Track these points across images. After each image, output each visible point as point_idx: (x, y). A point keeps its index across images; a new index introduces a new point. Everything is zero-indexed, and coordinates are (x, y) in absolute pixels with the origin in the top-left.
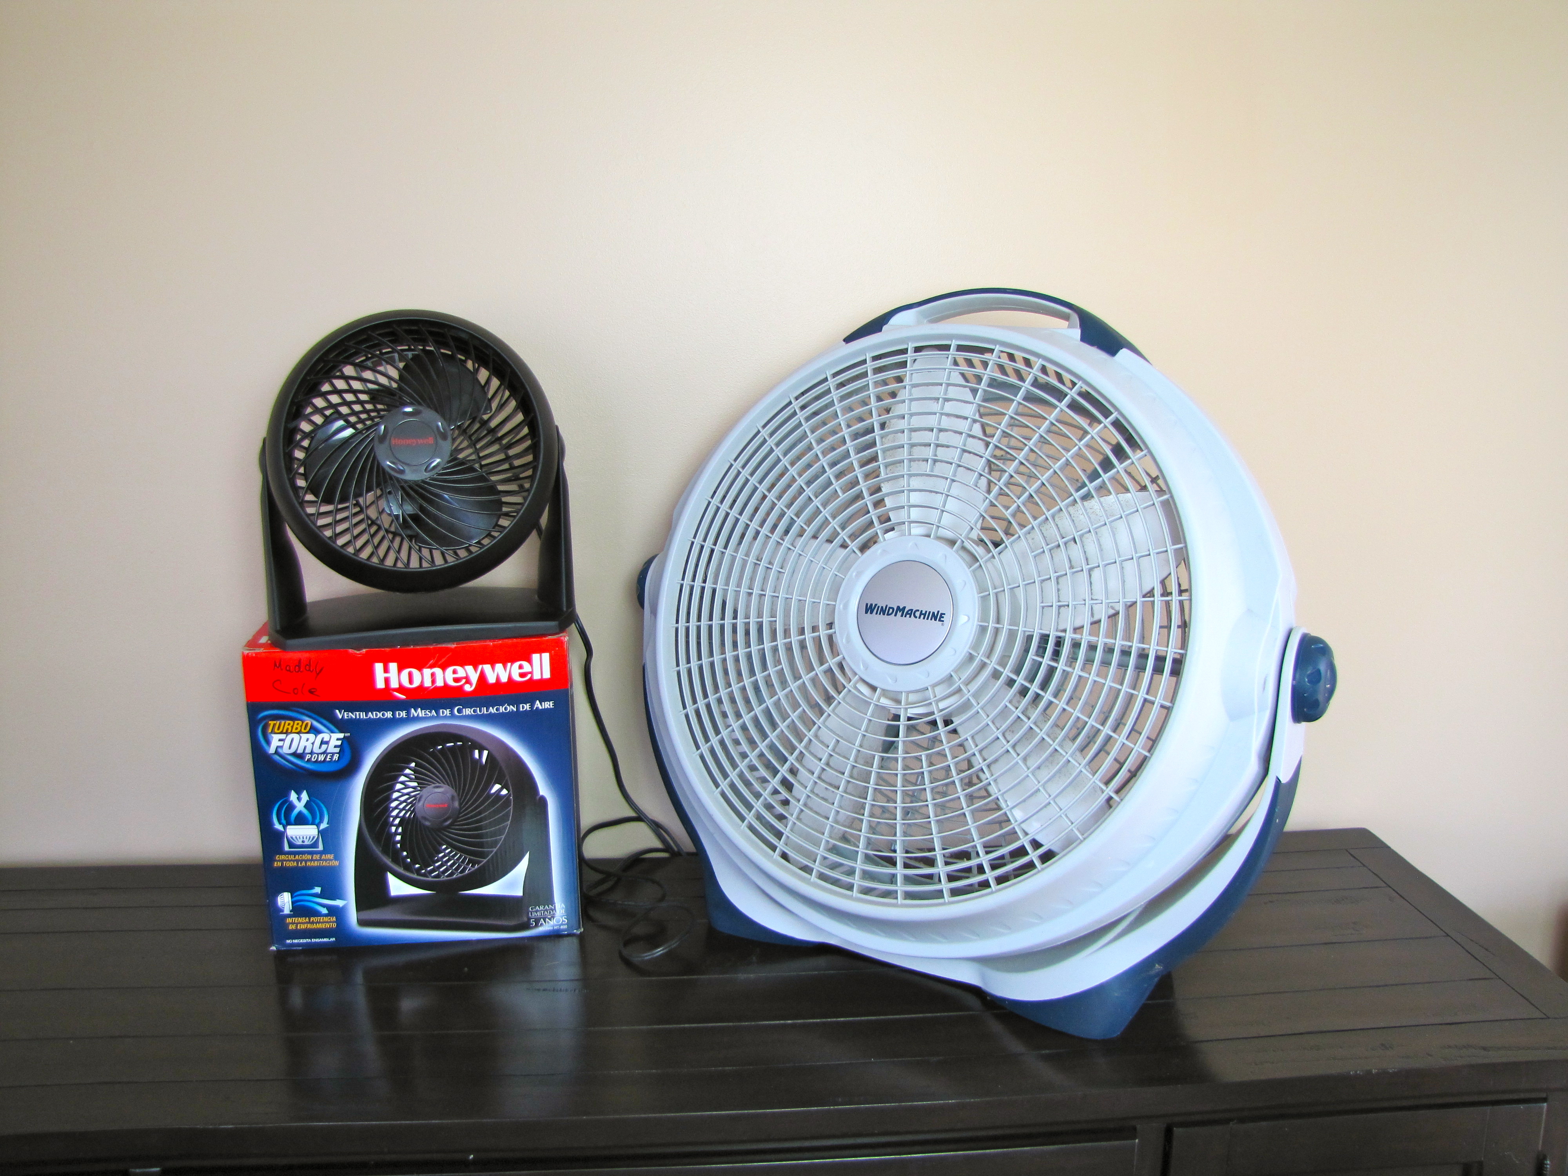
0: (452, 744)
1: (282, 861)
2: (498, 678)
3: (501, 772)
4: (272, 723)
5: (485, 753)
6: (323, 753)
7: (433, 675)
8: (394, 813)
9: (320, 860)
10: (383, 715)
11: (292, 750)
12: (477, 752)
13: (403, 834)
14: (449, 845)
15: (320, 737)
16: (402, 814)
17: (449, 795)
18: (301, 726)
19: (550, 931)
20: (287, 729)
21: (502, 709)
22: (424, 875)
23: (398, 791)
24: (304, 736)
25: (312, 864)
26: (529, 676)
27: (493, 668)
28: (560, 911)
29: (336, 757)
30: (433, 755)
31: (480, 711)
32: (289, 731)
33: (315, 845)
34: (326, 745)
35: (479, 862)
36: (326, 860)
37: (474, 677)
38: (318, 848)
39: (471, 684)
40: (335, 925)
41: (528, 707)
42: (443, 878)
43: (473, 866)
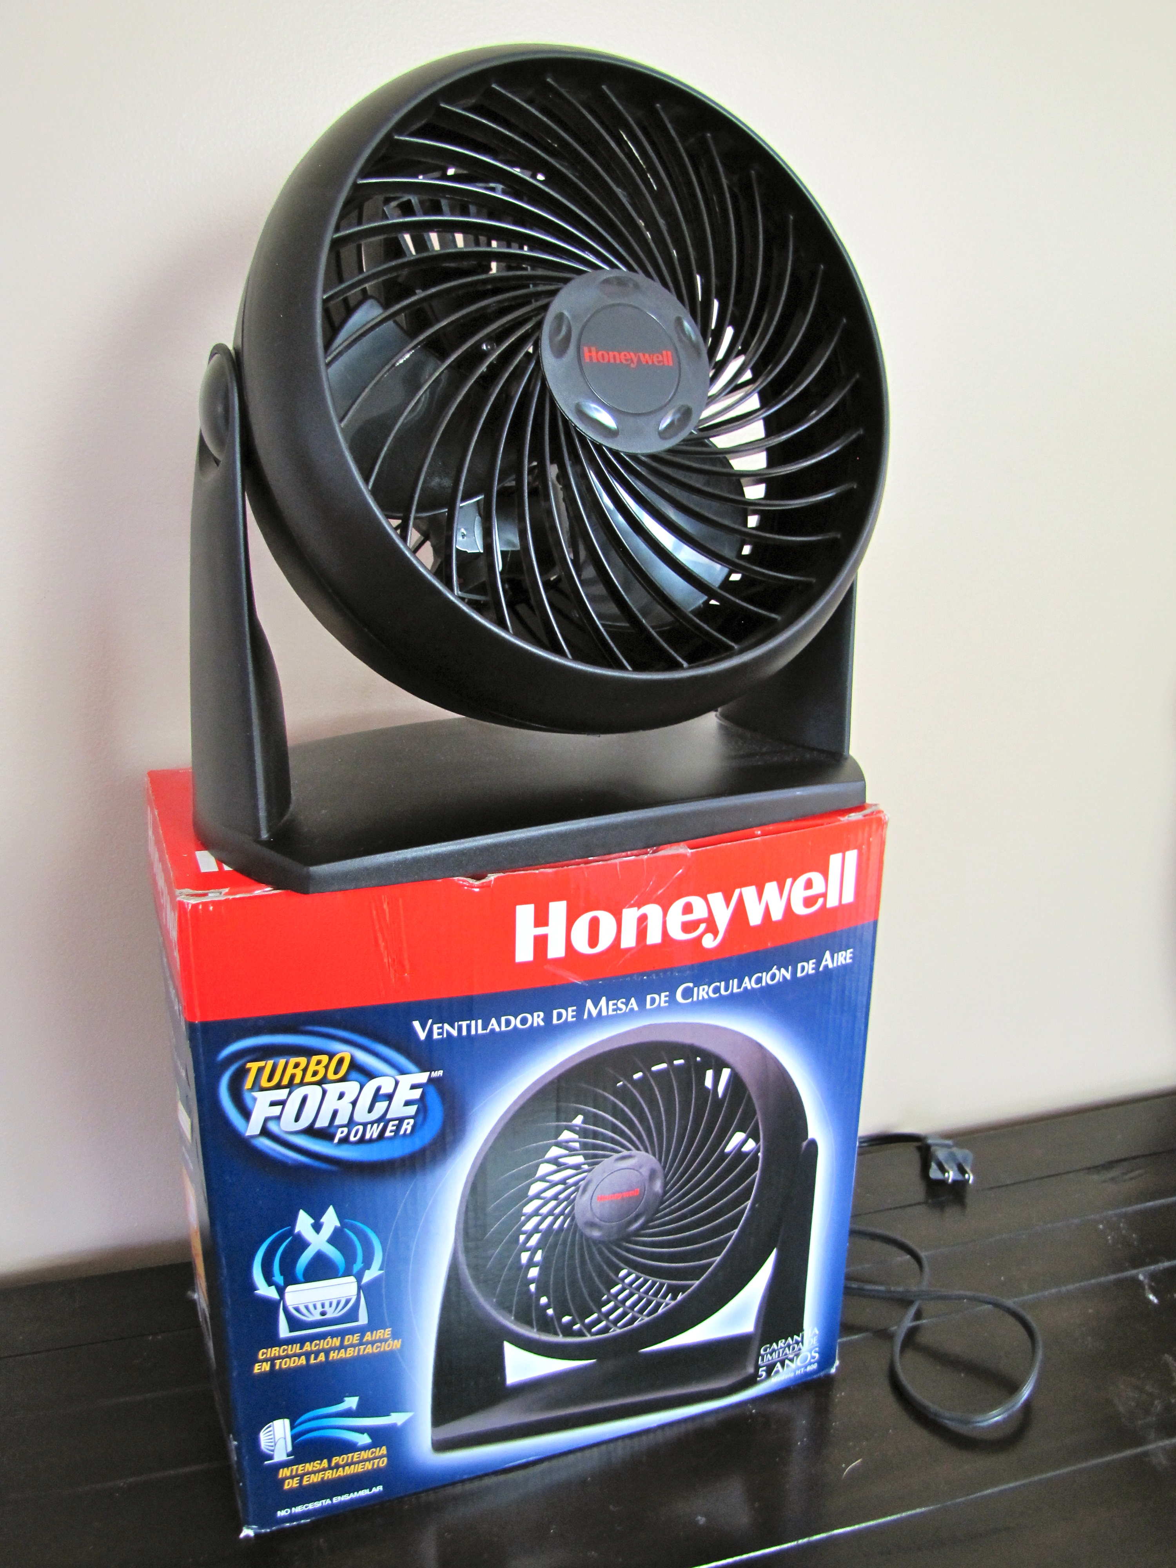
0: (664, 1065)
1: (272, 1360)
2: (766, 914)
3: (749, 1106)
4: (254, 1066)
5: (726, 1073)
6: (378, 1121)
7: (643, 920)
8: (529, 1226)
9: (361, 1344)
10: (524, 1021)
11: (304, 1123)
12: (709, 1074)
13: (545, 1266)
14: (634, 1268)
15: (371, 1087)
16: (544, 1226)
17: (644, 1170)
18: (327, 1067)
19: (791, 1380)
20: (293, 1077)
21: (766, 978)
22: (580, 1334)
23: (543, 1179)
24: (333, 1089)
25: (342, 1354)
26: (820, 901)
27: (767, 892)
28: (810, 1342)
29: (407, 1126)
32: (297, 1080)
33: (352, 1315)
34: (386, 1103)
35: (684, 1289)
36: (373, 1343)
37: (723, 916)
38: (357, 1320)
39: (715, 933)
40: (383, 1463)
41: (812, 967)
42: (615, 1331)
43: (674, 1298)
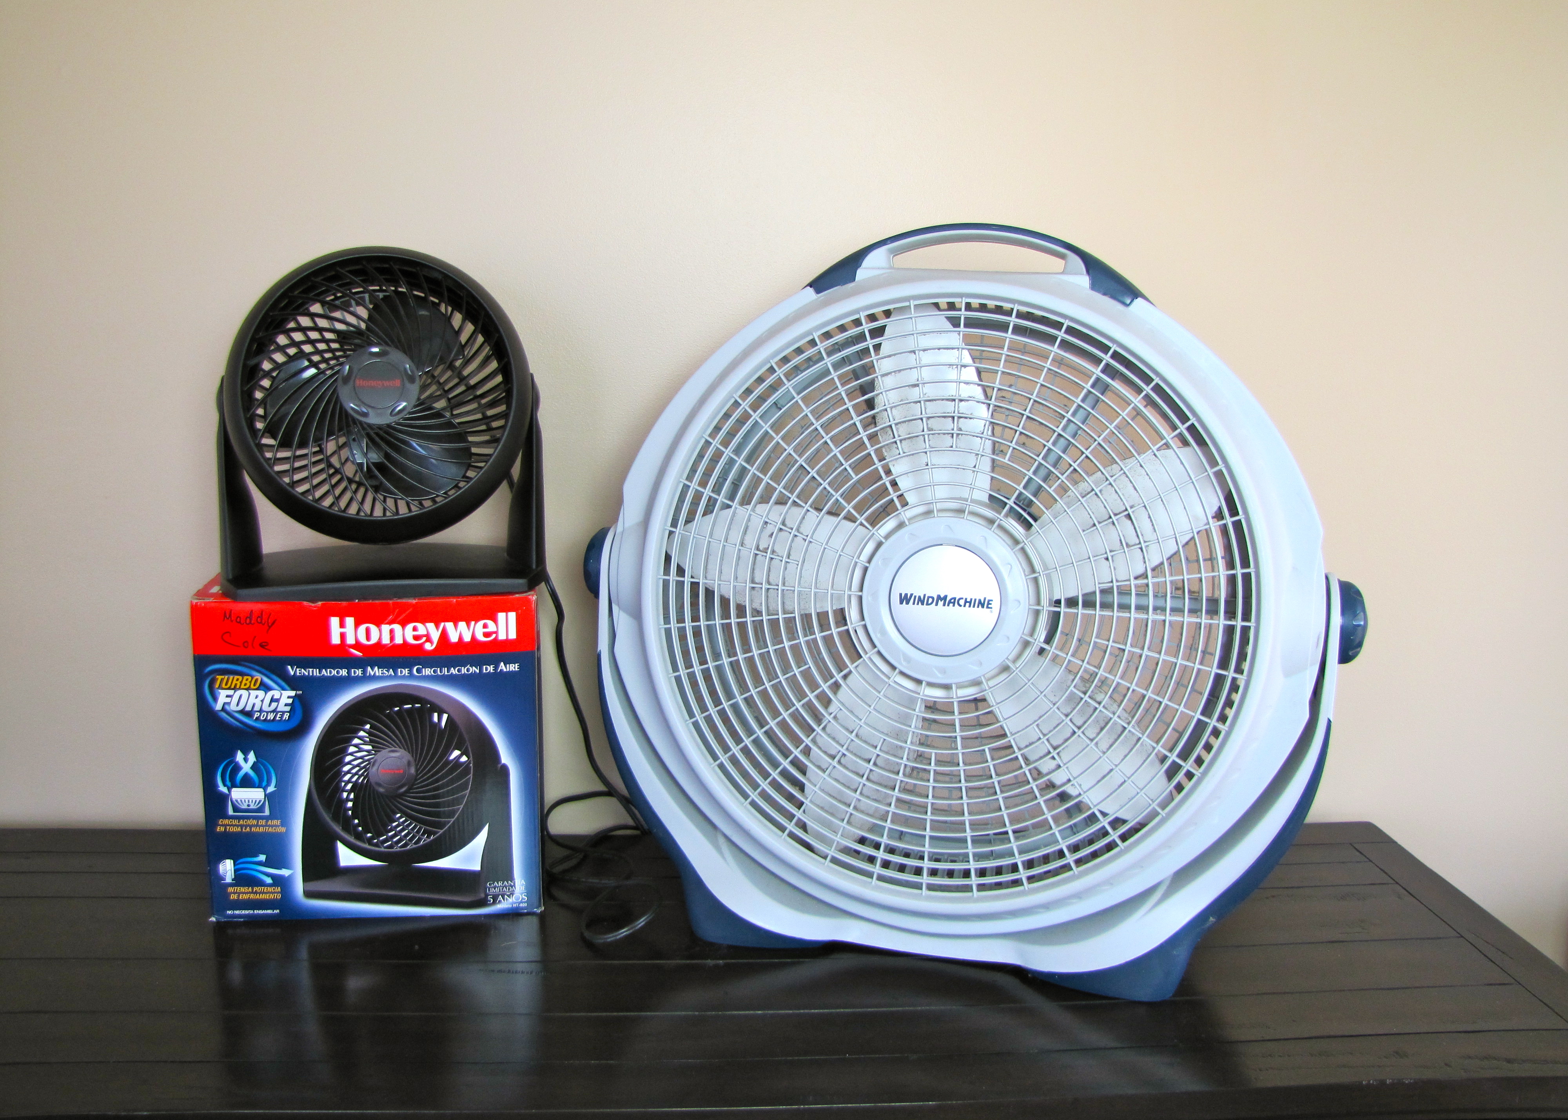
0: (410, 706)
1: (225, 826)
2: (461, 638)
3: (461, 736)
4: (220, 677)
5: (445, 716)
6: (273, 711)
7: (392, 631)
8: (347, 778)
9: (266, 826)
10: (338, 672)
11: (240, 708)
12: (436, 715)
13: (355, 801)
14: (404, 814)
15: (270, 694)
16: (354, 779)
17: (405, 761)
18: (250, 682)
19: (508, 909)
20: (236, 685)
21: (464, 670)
22: (376, 845)
23: (351, 754)
24: (254, 693)
25: (258, 830)
26: (494, 636)
27: (456, 626)
28: (520, 888)
29: (286, 716)
30: (388, 716)
31: (441, 672)
32: (238, 687)
33: (261, 809)
34: (277, 703)
35: (435, 833)
36: (272, 826)
37: (435, 635)
38: (264, 812)
39: (432, 643)
40: (279, 896)
41: (492, 669)
42: (396, 849)
43: (428, 837)
